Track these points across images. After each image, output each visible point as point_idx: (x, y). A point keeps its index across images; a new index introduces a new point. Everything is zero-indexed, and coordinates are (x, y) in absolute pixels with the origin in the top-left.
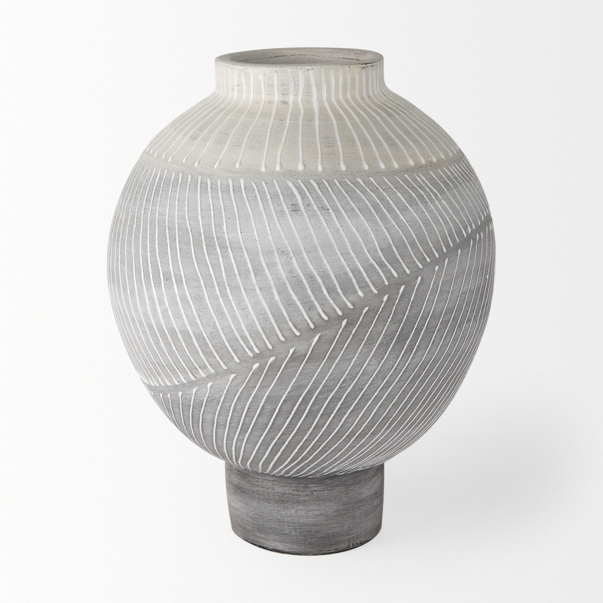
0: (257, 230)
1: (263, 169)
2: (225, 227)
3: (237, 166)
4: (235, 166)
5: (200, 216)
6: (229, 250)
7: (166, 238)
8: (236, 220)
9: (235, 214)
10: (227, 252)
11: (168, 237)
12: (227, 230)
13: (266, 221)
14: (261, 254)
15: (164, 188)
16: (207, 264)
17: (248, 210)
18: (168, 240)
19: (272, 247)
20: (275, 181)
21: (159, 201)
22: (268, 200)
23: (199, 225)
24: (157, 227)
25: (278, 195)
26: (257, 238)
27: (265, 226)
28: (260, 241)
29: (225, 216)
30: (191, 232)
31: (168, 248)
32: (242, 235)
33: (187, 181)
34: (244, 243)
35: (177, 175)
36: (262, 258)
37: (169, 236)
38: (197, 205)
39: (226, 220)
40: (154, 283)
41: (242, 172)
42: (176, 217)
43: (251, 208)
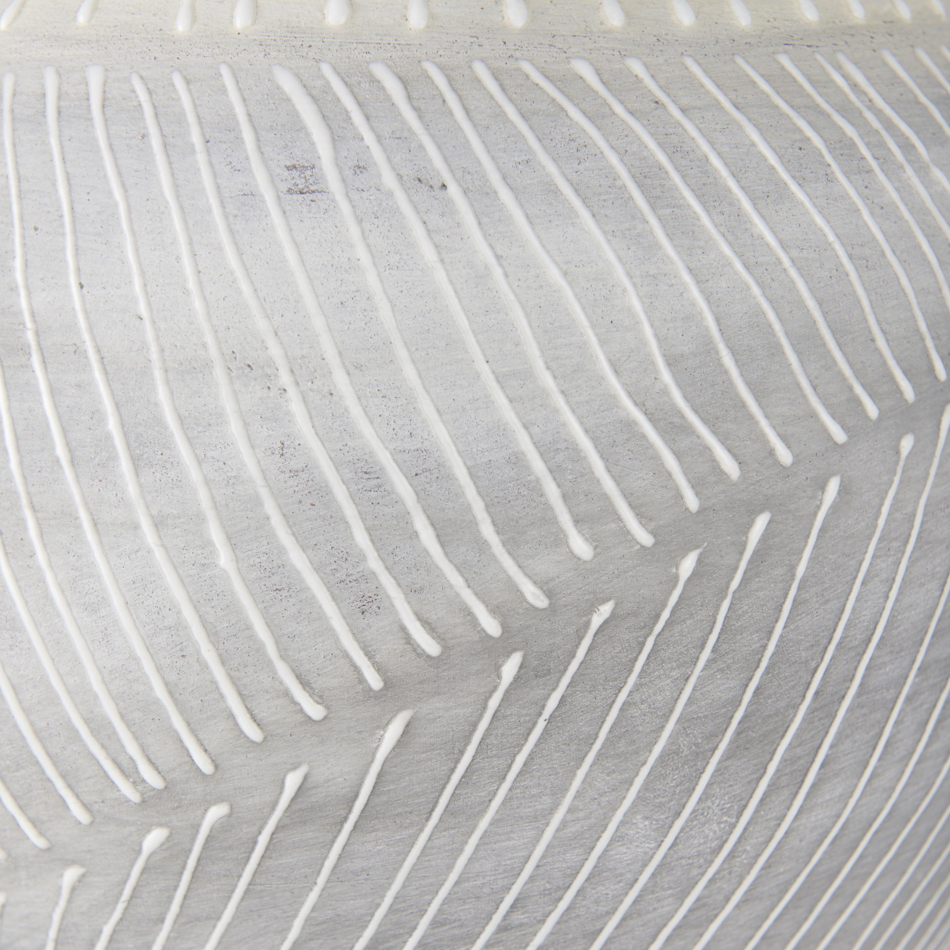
0: (143, 273)
1: (181, 26)
2: (18, 263)
3: (82, 19)
4: (75, 19)
6: (36, 360)
8: (63, 234)
9: (59, 208)
10: (27, 367)
12: (26, 279)
13: (182, 238)
14: (158, 375)
17: (110, 193)
19: (204, 345)
20: (225, 71)
22: (193, 151)
25: (233, 129)
26: (143, 310)
27: (178, 259)
28: (154, 322)
29: (22, 219)
32: (83, 298)
34: (91, 328)
36: (162, 394)
39: (23, 237)
41: (97, 41)
43: (123, 185)
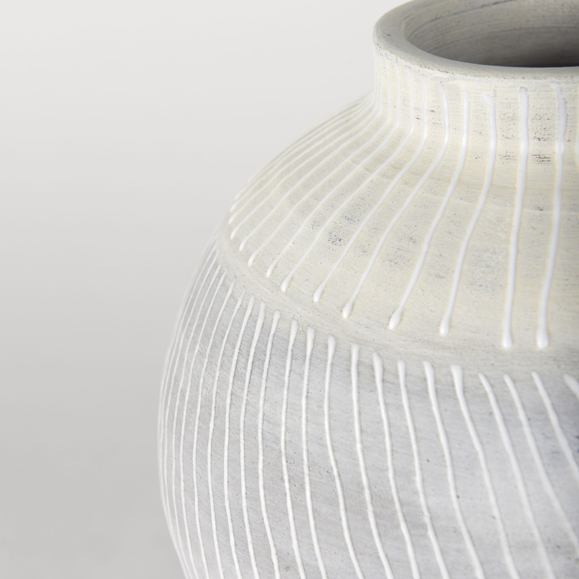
0: (495, 494)
1: (506, 344)
2: (418, 479)
3: (443, 330)
4: (438, 331)
5: (359, 446)
6: (431, 533)
7: (282, 479)
8: (445, 466)
9: (442, 451)
10: (425, 536)
11: (286, 478)
12: (424, 488)
13: (518, 475)
14: (505, 549)
15: (273, 358)
16: (378, 557)
17: (472, 446)
18: (287, 485)
19: (532, 535)
20: (535, 376)
21: (263, 389)
22: (520, 424)
23: (358, 465)
24: (260, 447)
25: (544, 412)
26: (496, 513)
27: (516, 487)
28: (502, 521)
29: (419, 453)
30: (340, 479)
31: (286, 502)
32: (459, 504)
33: (326, 353)
34: (465, 520)
35: (302, 333)
36: (508, 560)
37: (289, 476)
38: (352, 417)
39: (421, 464)
41: (455, 349)
42: (304, 438)
43: (481, 442)
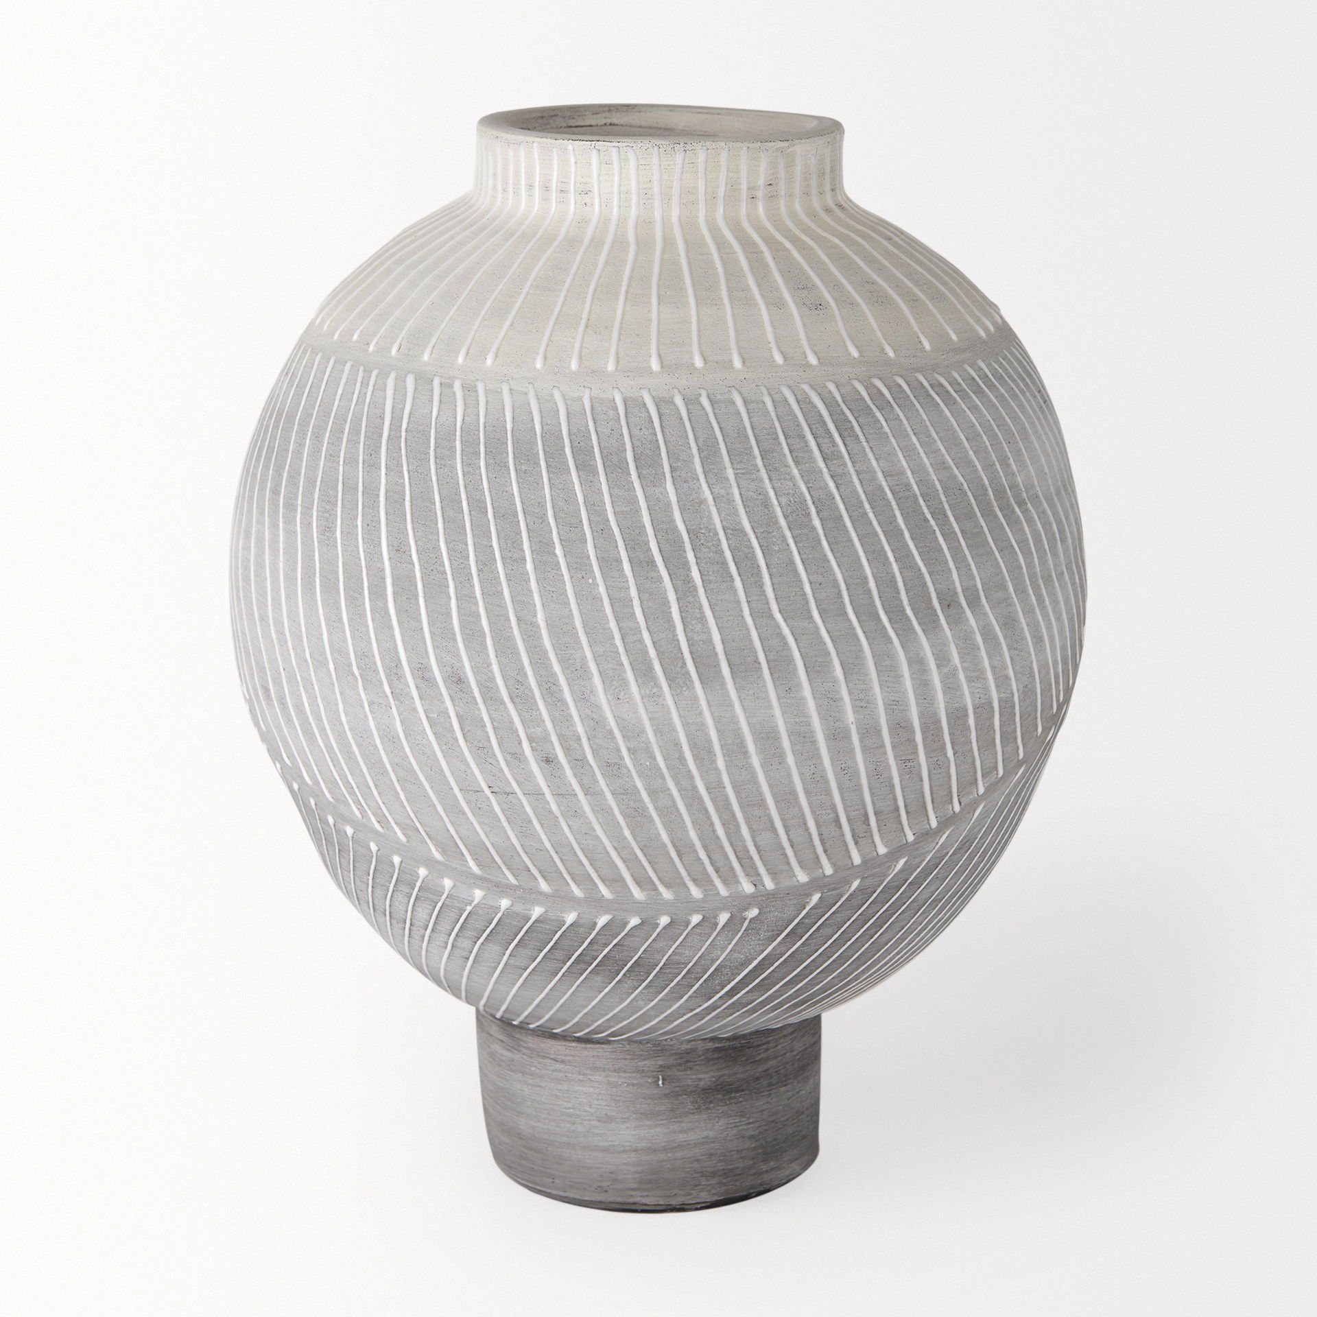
5: (971, 453)
7: (926, 520)
11: (929, 516)
15: (860, 420)
16: (1012, 546)
18: (932, 522)
21: (868, 450)
23: (977, 470)
24: (894, 503)
30: (970, 490)
31: (937, 538)
33: (904, 391)
35: (869, 387)
37: (931, 513)
38: (955, 431)
40: (920, 624)
42: (931, 470)
